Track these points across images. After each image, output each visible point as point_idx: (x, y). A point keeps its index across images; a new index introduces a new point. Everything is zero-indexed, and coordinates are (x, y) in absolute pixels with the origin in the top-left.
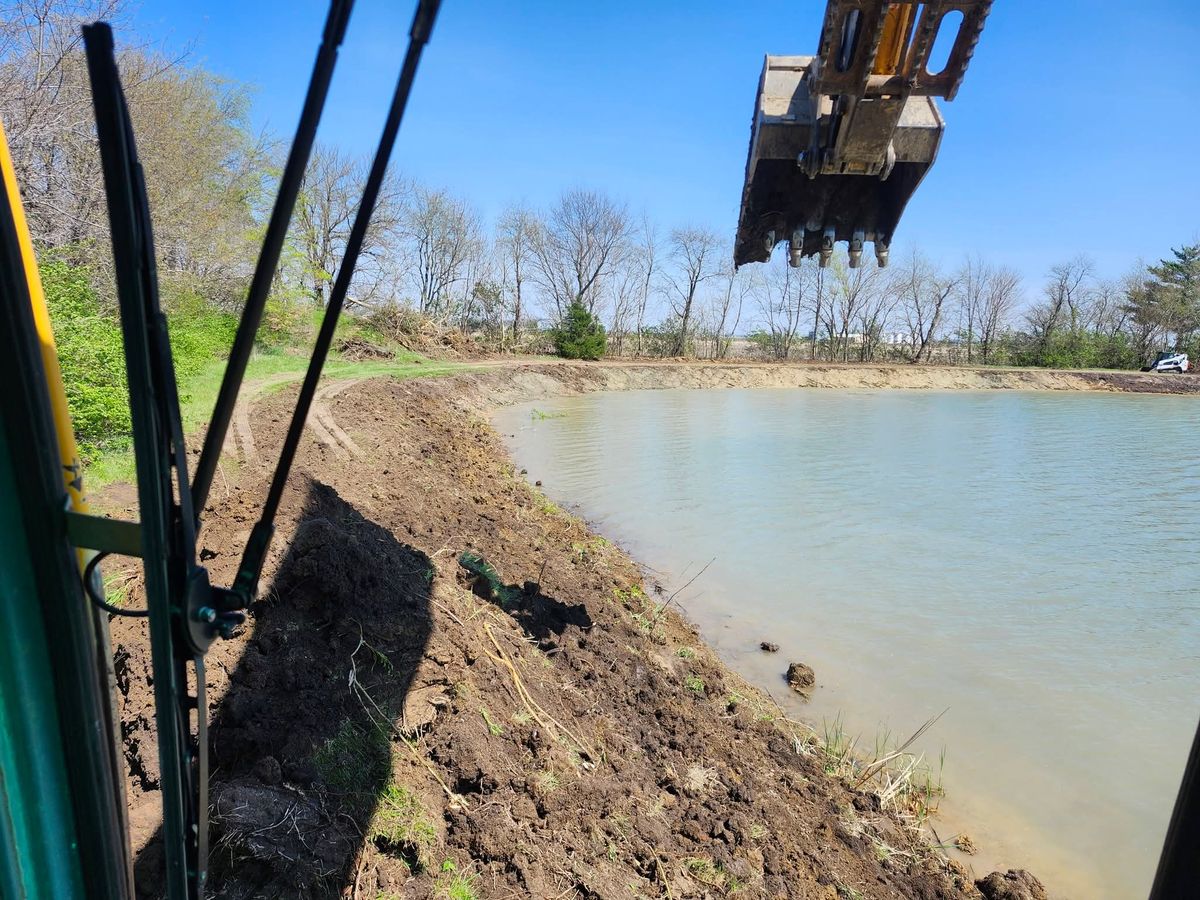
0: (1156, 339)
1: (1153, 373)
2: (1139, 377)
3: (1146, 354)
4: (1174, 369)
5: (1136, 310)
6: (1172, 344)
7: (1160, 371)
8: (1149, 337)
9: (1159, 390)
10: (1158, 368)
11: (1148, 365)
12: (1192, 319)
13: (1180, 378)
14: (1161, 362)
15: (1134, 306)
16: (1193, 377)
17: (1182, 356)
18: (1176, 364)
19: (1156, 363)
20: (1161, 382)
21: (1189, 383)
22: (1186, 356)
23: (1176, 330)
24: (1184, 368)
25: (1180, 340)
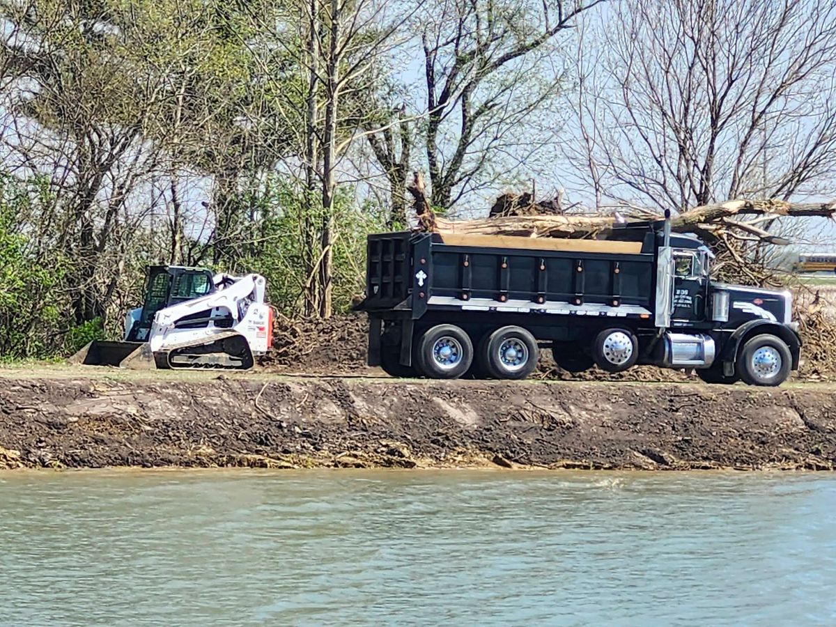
0: (135, 203)
1: (137, 369)
2: (84, 393)
3: (101, 280)
4: (218, 346)
5: (40, 66)
6: (200, 228)
7: (164, 360)
8: (104, 194)
9: (169, 450)
10: (157, 343)
11: (116, 332)
12: (267, 110)
13: (247, 393)
14: (168, 316)
15: (30, 44)
16: (296, 382)
17: (244, 285)
18: (226, 321)
19: (146, 322)
20: (172, 413)
21: (284, 413)
22: (261, 287)
23: (206, 162)
24: (259, 344)
25: (227, 207)
